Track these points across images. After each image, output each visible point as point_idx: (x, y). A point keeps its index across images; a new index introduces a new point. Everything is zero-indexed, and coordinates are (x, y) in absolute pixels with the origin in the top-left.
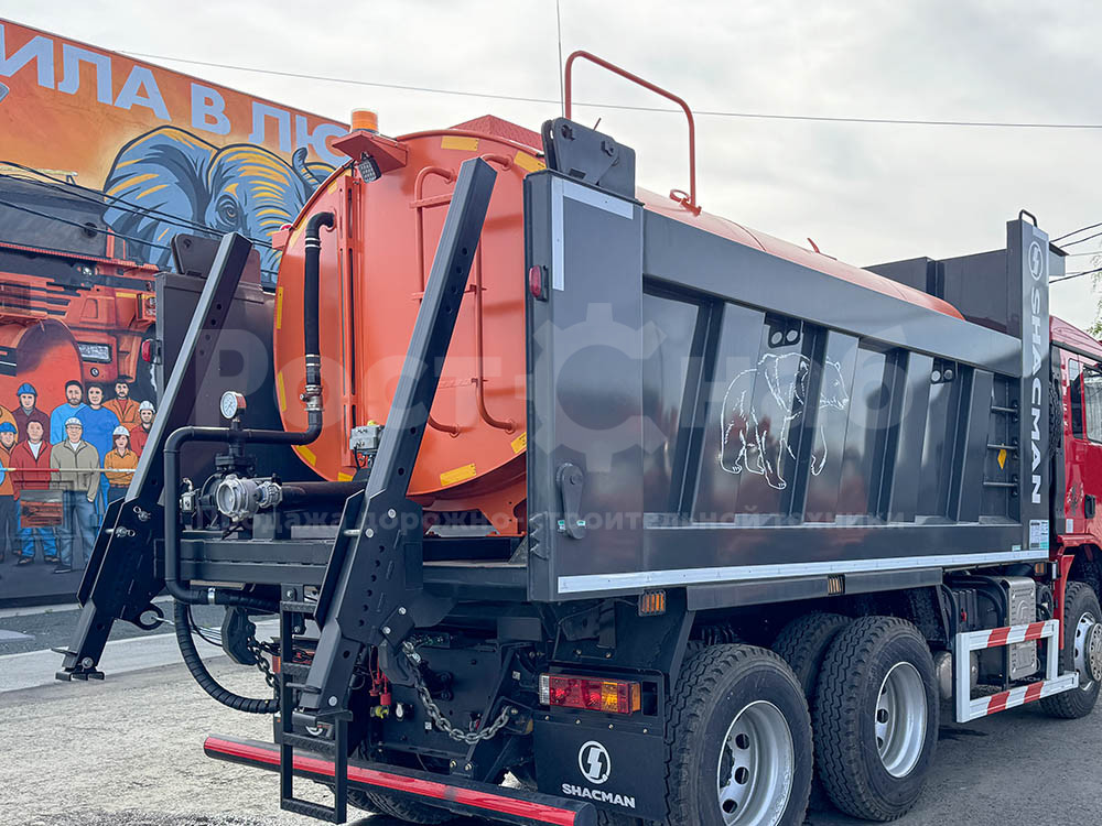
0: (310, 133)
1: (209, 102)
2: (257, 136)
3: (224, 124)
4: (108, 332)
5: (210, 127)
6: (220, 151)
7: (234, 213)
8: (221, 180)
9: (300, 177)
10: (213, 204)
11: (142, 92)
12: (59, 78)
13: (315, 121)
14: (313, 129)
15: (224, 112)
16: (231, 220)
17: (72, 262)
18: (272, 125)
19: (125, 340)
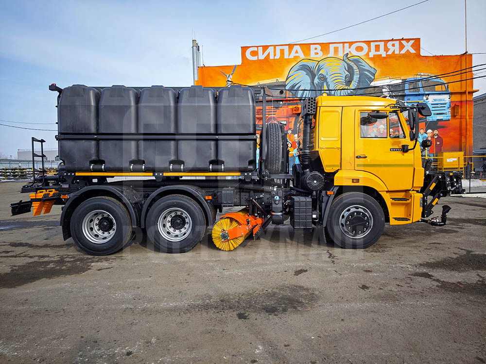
0: (350, 48)
1: (316, 49)
2: (331, 53)
3: (321, 53)
4: (287, 117)
5: (317, 56)
6: (319, 62)
7: (324, 79)
8: (319, 70)
9: (346, 62)
10: (317, 77)
11: (297, 52)
12: (274, 56)
13: (351, 43)
14: (351, 46)
15: (321, 50)
16: (322, 80)
17: (277, 101)
18: (336, 49)
19: (291, 118)
